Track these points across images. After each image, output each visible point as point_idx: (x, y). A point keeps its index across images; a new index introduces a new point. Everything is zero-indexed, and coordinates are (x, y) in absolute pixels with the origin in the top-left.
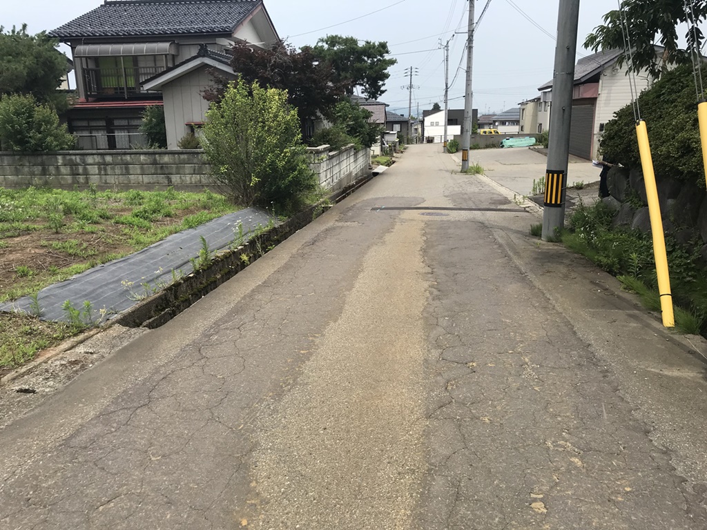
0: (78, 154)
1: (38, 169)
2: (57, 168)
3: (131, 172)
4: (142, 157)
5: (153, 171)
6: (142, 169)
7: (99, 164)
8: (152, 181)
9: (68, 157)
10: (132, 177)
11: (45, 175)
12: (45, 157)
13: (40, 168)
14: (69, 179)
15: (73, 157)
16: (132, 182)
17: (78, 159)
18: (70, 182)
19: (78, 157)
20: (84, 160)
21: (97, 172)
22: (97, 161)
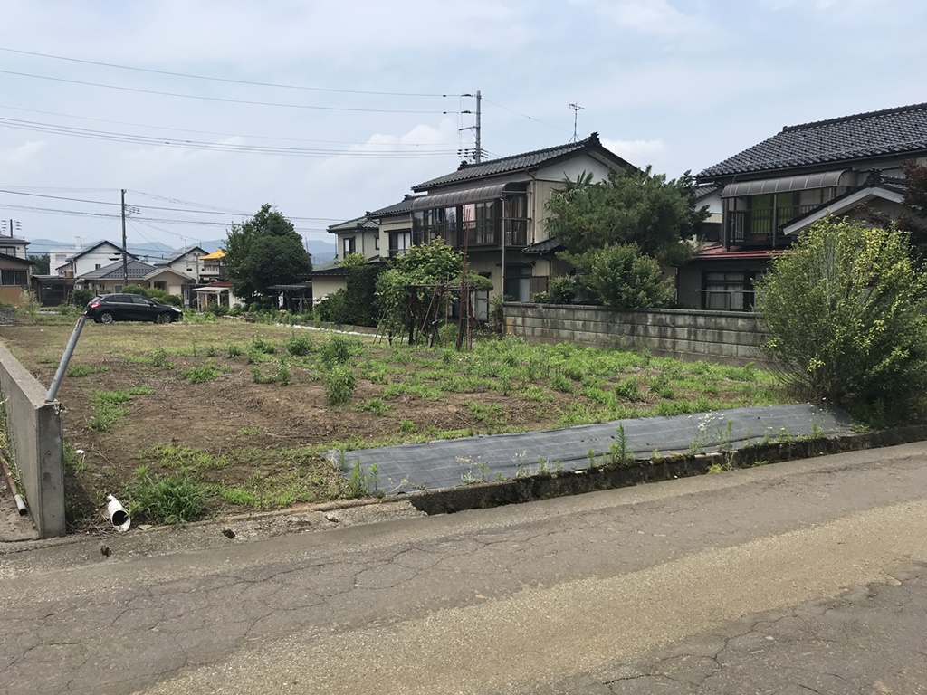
0: (668, 313)
1: (627, 328)
2: (646, 328)
3: (725, 340)
4: (740, 322)
5: (751, 341)
6: (738, 337)
7: (689, 327)
8: (748, 353)
9: (658, 316)
10: (724, 346)
11: (633, 335)
12: (636, 314)
13: (630, 326)
14: (656, 341)
15: (664, 317)
16: (725, 352)
17: (668, 319)
18: (656, 345)
19: (668, 316)
20: (674, 320)
21: (686, 336)
22: (687, 322)
